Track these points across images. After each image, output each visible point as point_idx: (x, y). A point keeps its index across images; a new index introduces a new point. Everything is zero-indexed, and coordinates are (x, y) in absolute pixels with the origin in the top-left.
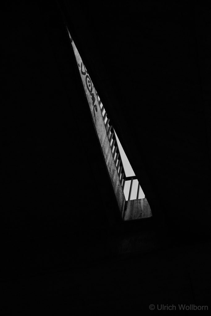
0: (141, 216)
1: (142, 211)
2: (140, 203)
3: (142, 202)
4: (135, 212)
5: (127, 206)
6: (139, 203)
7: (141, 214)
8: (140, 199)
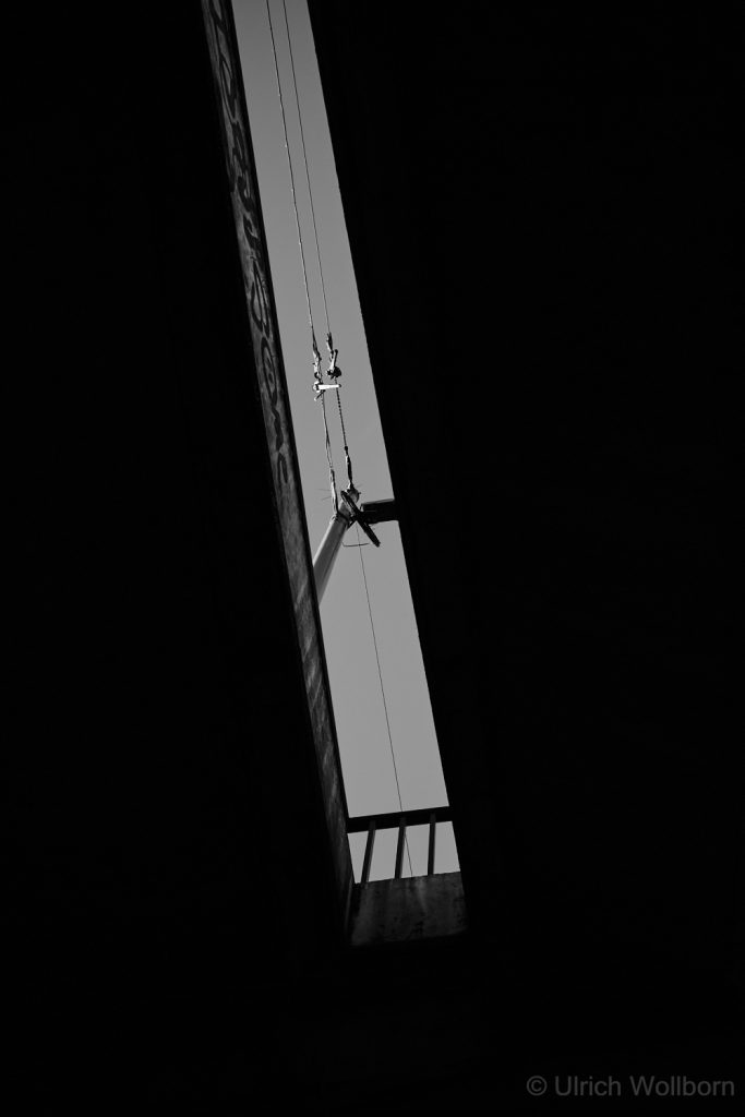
0: (421, 930)
1: (422, 914)
2: (413, 889)
3: (420, 886)
4: (396, 919)
5: (359, 901)
6: (408, 891)
7: (421, 923)
8: (412, 879)
